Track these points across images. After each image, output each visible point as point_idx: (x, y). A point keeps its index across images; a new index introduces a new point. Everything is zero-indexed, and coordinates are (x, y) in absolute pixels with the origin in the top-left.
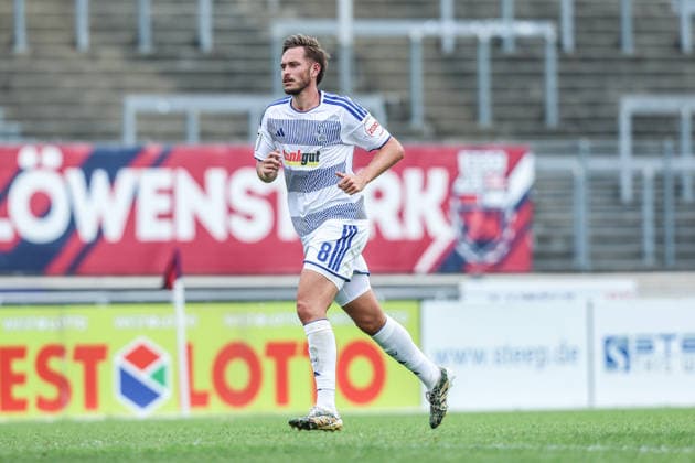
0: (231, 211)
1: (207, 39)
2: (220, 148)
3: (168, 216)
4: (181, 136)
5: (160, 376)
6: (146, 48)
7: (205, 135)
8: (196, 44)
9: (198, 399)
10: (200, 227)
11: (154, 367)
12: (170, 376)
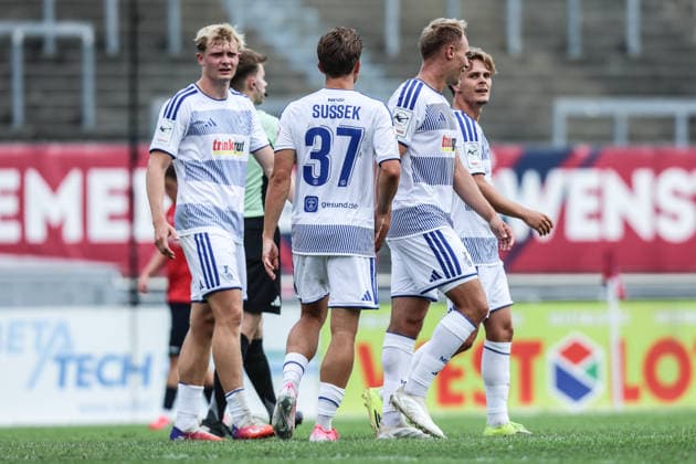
0: (658, 211)
1: (634, 44)
2: (646, 149)
3: (597, 216)
4: (609, 138)
5: (593, 372)
6: (575, 51)
7: (633, 137)
8: (622, 48)
9: (631, 394)
10: (628, 229)
11: (587, 363)
12: (603, 371)
